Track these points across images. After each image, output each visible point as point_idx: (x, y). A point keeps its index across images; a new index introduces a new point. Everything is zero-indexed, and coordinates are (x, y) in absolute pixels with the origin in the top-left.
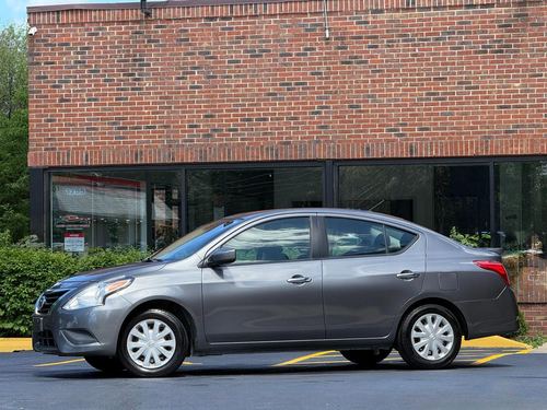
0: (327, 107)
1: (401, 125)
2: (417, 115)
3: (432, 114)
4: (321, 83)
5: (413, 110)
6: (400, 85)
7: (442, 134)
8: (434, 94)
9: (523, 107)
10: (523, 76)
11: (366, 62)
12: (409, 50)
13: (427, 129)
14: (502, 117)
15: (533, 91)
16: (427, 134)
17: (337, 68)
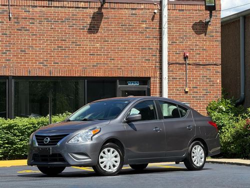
0: (9, 51)
1: (46, 61)
2: (53, 56)
3: (60, 56)
4: (7, 39)
5: (51, 54)
6: (45, 42)
7: (64, 66)
8: (61, 47)
9: (100, 55)
10: (100, 41)
11: (29, 30)
12: (49, 26)
13: (57, 63)
14: (91, 59)
15: (105, 48)
16: (57, 66)
17: (15, 32)
